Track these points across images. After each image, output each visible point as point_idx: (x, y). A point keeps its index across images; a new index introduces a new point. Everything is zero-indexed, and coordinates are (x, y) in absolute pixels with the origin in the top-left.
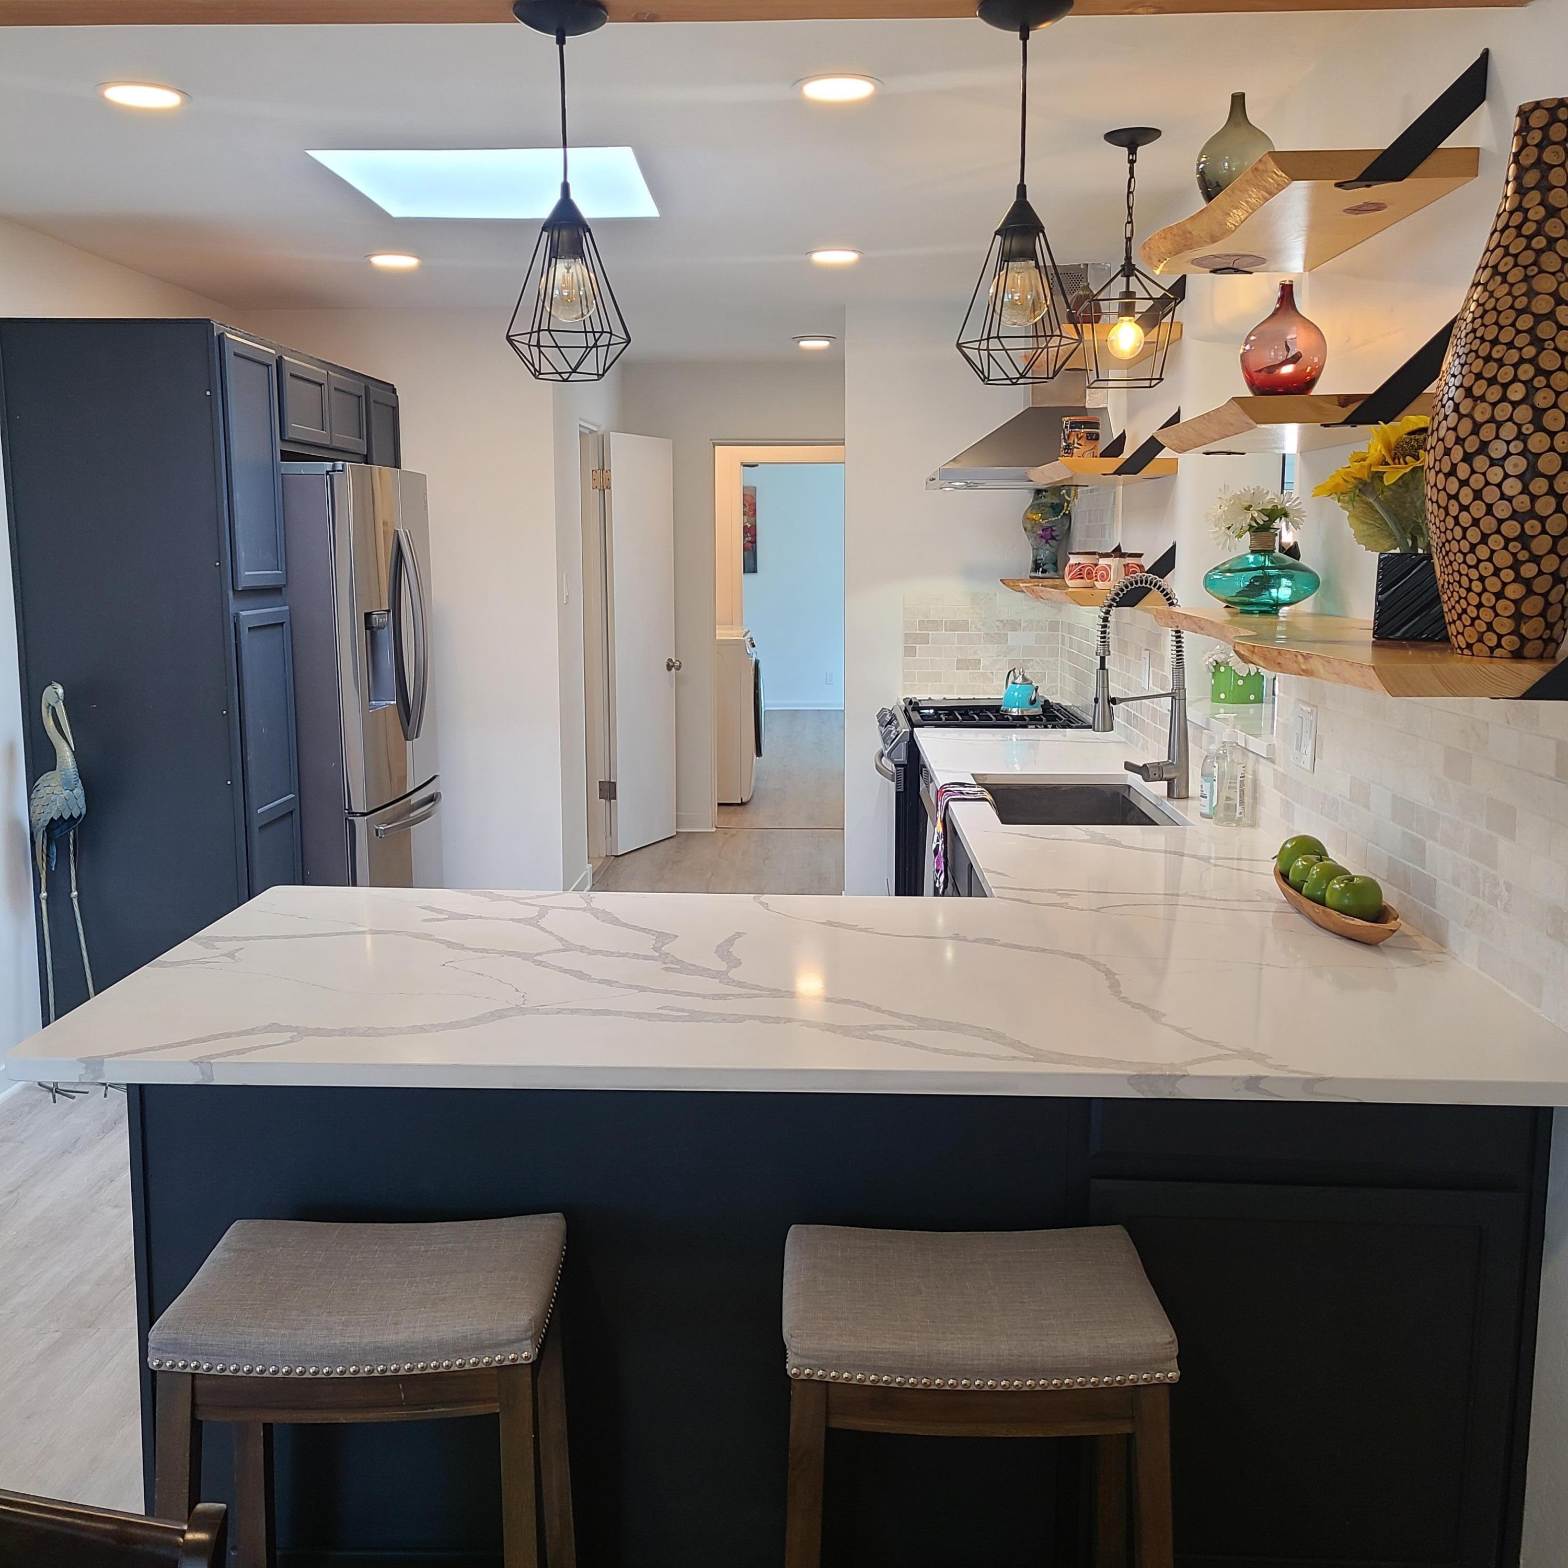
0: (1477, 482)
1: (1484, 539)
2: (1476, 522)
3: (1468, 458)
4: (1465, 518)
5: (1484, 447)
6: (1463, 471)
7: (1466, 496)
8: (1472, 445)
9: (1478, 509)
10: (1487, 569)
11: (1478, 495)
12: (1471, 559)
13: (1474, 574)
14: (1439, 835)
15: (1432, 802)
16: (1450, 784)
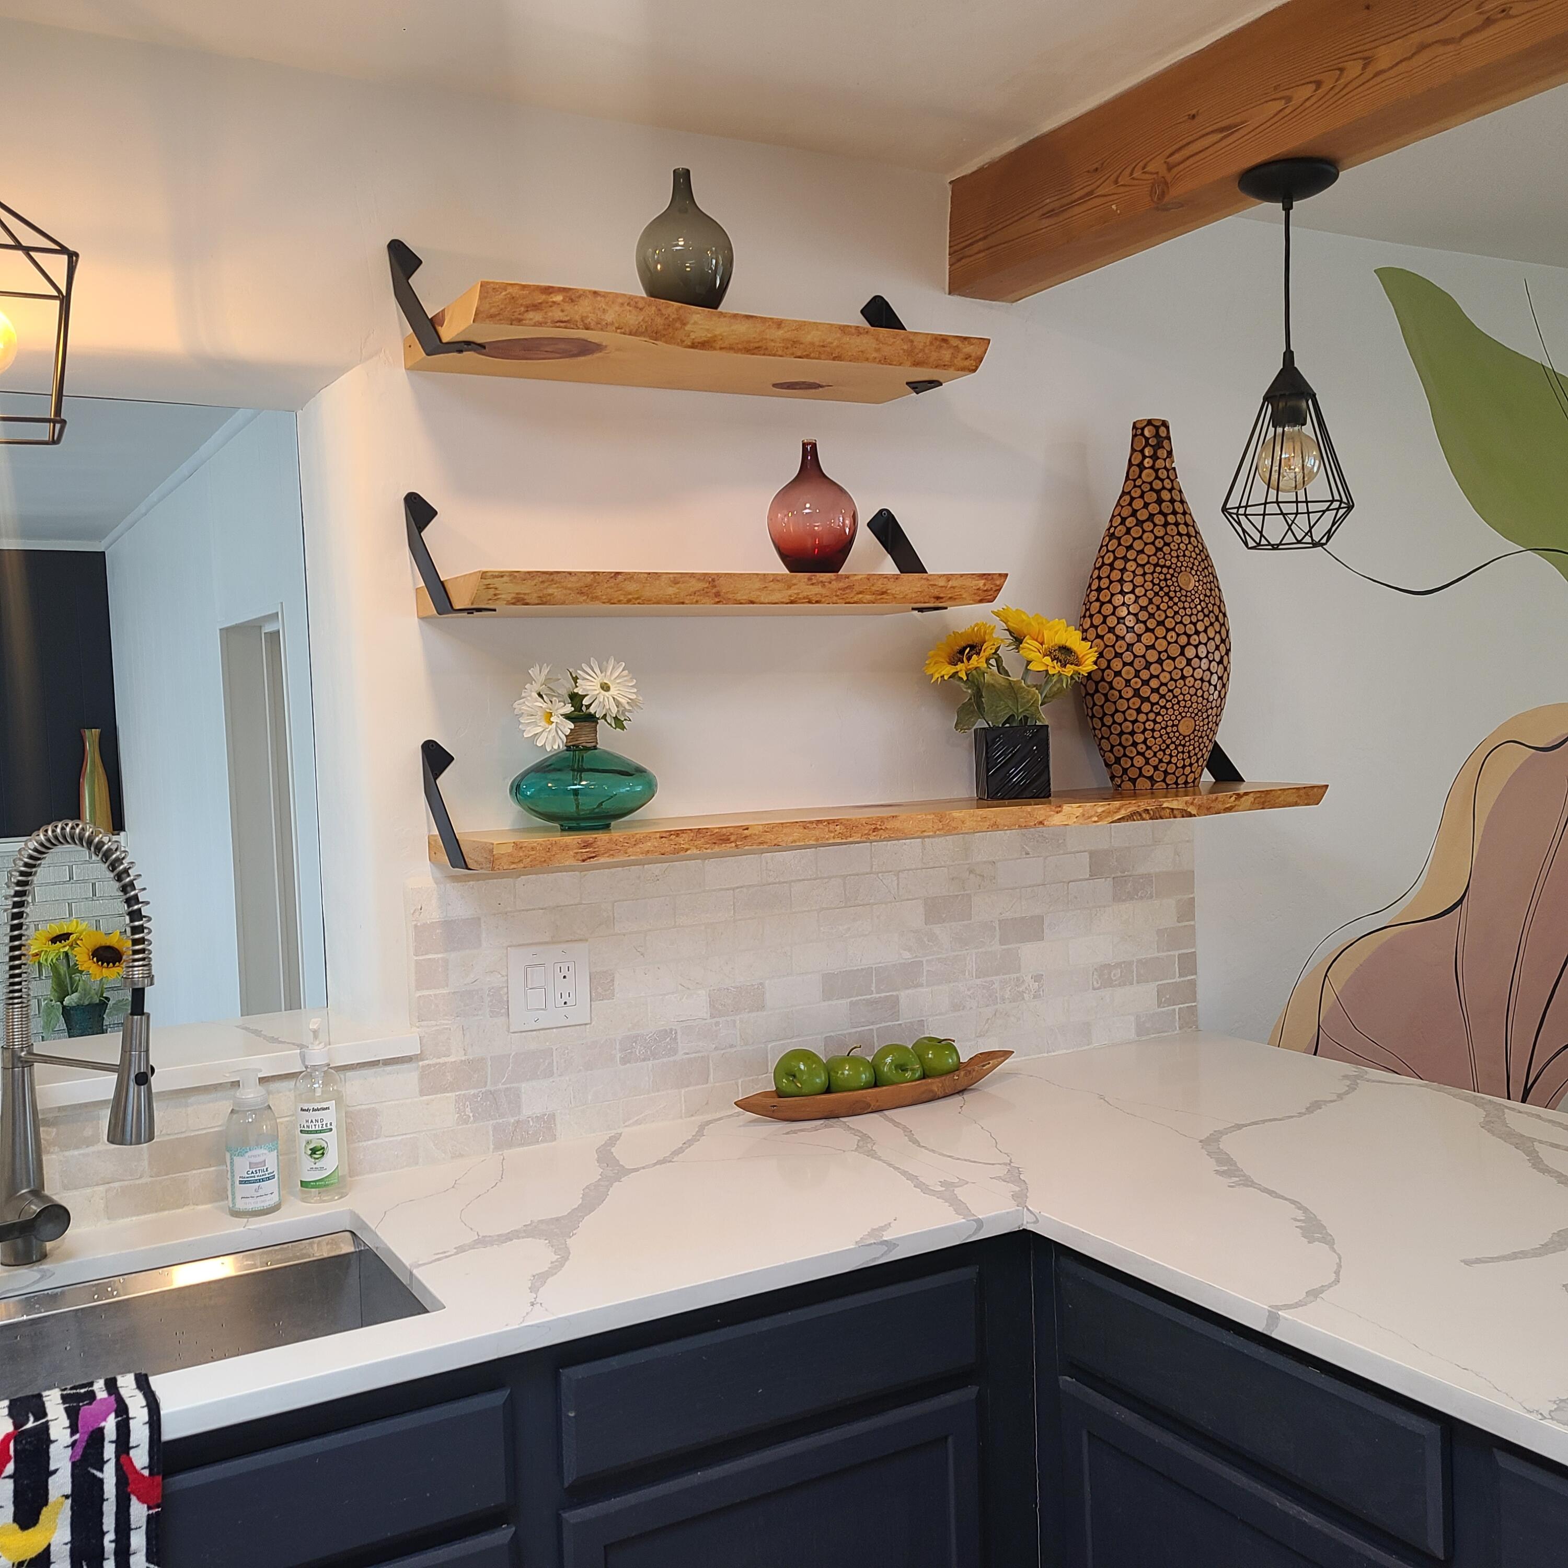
14: (923, 980)
15: (907, 955)
16: (937, 929)
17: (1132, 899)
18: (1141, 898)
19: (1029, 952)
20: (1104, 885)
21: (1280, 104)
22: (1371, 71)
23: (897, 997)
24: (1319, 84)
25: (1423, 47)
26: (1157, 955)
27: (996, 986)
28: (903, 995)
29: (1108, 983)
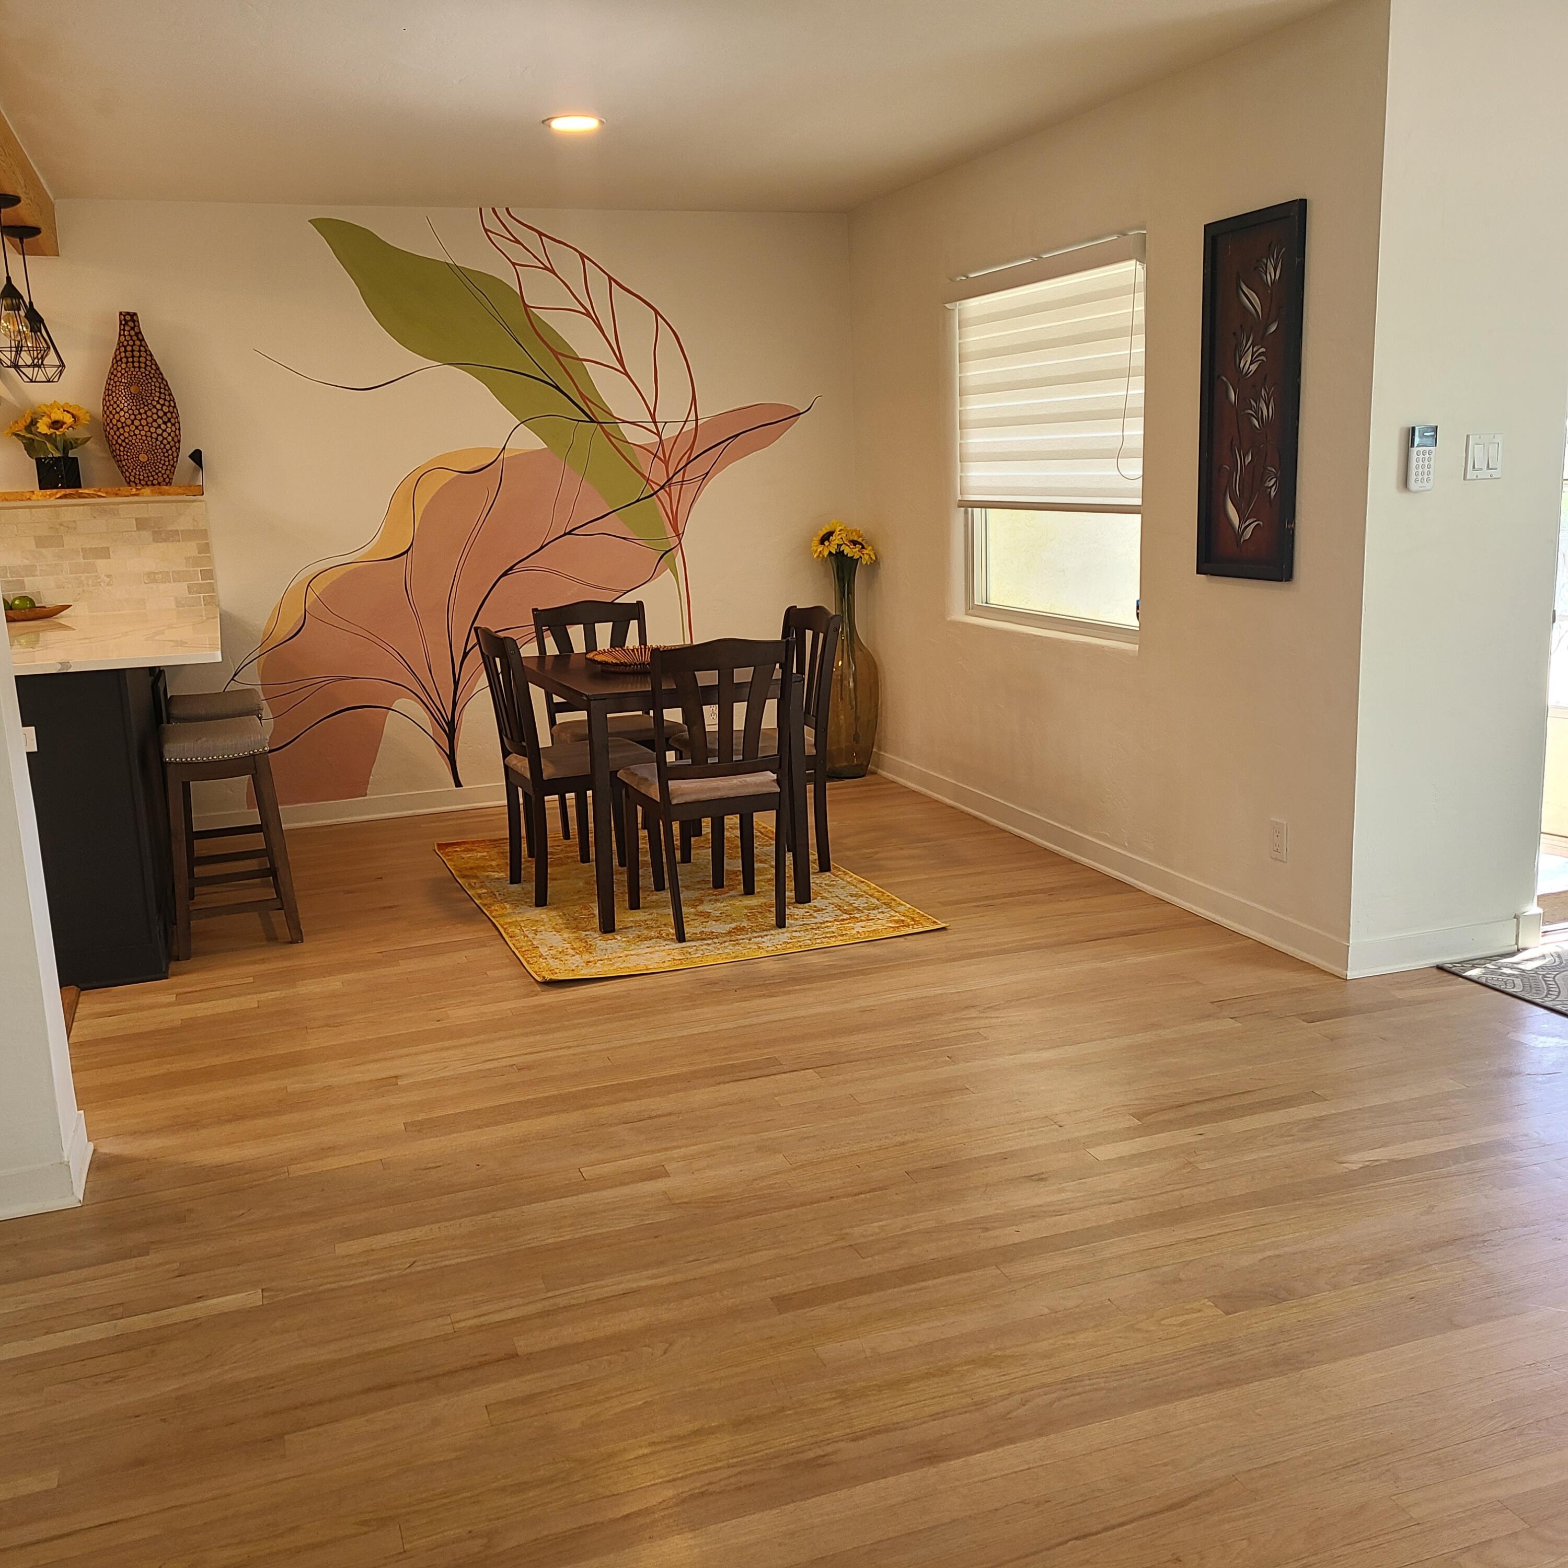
0: (169, 430)
1: (171, 448)
2: (169, 443)
3: (165, 423)
4: (165, 442)
5: (169, 420)
6: (163, 427)
7: (165, 435)
8: (165, 419)
9: (170, 439)
10: (171, 457)
11: (169, 434)
12: (166, 454)
13: (167, 459)
14: (38, 573)
15: (27, 562)
16: (44, 551)
17: (165, 541)
18: (172, 541)
19: (101, 563)
20: (146, 535)
23: (23, 582)
26: (185, 569)
27: (83, 578)
28: (26, 579)
29: (155, 581)
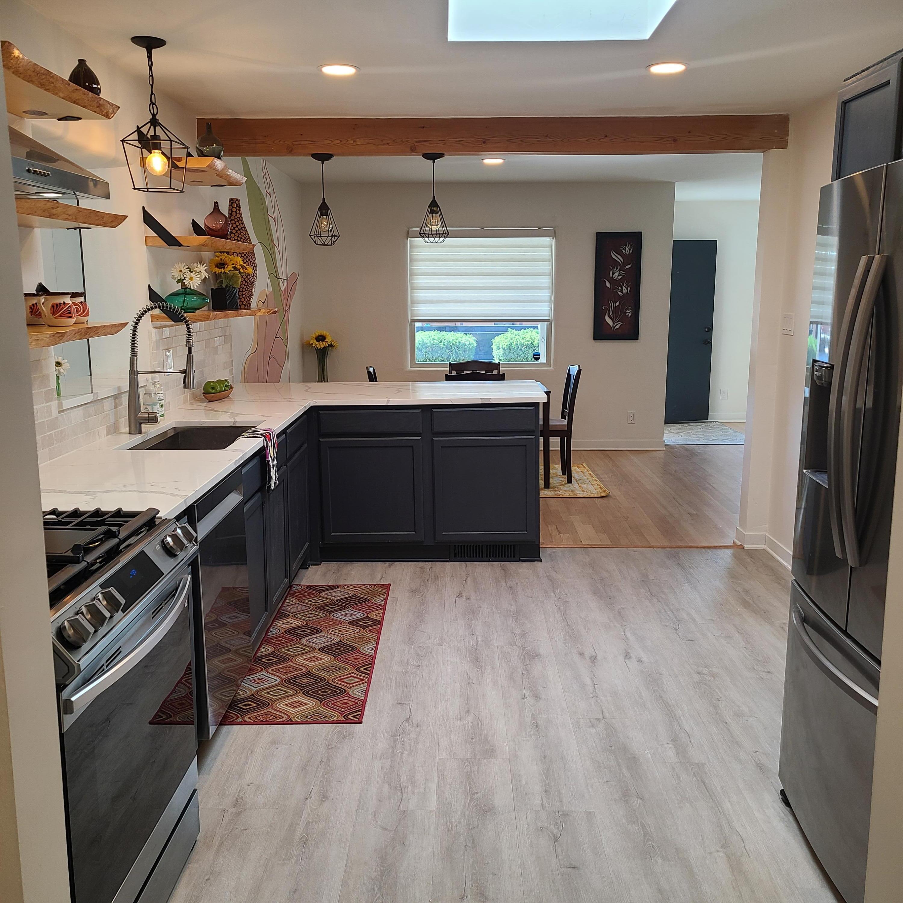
21: (330, 142)
22: (355, 144)
24: (341, 141)
25: (368, 143)
